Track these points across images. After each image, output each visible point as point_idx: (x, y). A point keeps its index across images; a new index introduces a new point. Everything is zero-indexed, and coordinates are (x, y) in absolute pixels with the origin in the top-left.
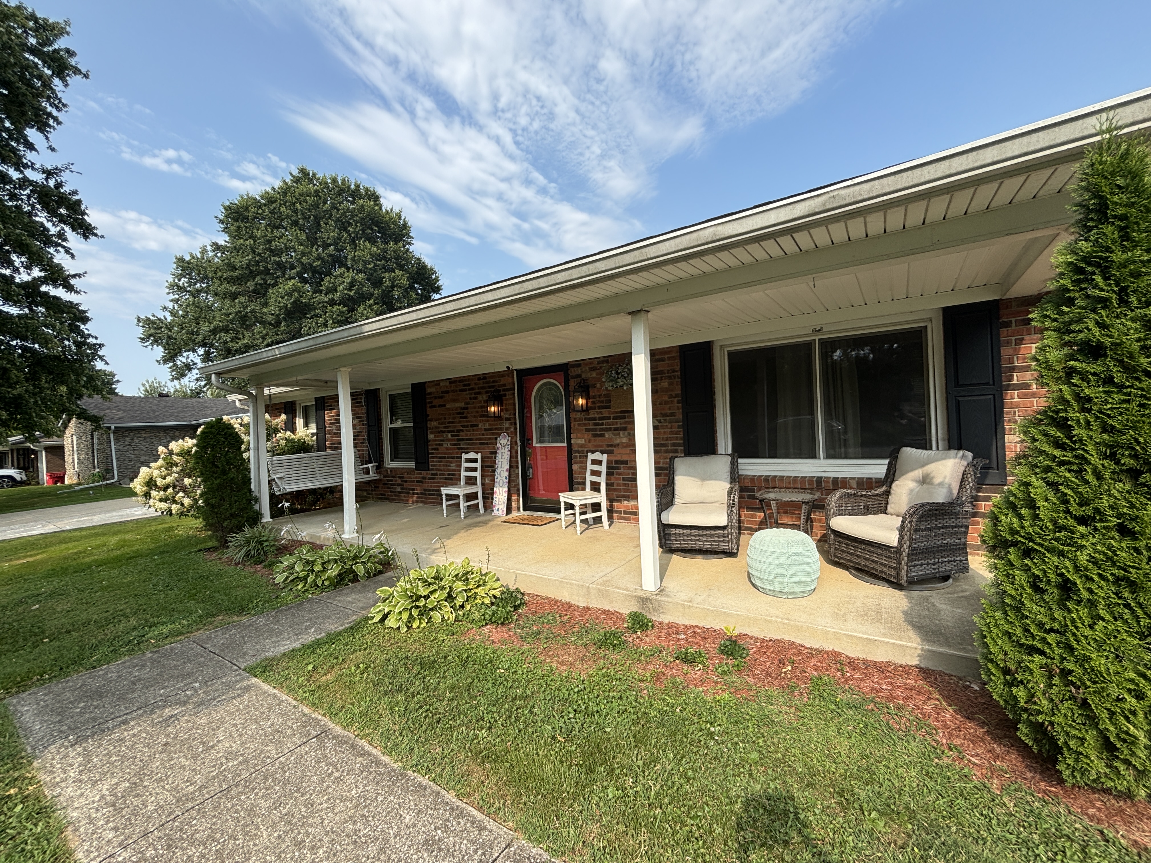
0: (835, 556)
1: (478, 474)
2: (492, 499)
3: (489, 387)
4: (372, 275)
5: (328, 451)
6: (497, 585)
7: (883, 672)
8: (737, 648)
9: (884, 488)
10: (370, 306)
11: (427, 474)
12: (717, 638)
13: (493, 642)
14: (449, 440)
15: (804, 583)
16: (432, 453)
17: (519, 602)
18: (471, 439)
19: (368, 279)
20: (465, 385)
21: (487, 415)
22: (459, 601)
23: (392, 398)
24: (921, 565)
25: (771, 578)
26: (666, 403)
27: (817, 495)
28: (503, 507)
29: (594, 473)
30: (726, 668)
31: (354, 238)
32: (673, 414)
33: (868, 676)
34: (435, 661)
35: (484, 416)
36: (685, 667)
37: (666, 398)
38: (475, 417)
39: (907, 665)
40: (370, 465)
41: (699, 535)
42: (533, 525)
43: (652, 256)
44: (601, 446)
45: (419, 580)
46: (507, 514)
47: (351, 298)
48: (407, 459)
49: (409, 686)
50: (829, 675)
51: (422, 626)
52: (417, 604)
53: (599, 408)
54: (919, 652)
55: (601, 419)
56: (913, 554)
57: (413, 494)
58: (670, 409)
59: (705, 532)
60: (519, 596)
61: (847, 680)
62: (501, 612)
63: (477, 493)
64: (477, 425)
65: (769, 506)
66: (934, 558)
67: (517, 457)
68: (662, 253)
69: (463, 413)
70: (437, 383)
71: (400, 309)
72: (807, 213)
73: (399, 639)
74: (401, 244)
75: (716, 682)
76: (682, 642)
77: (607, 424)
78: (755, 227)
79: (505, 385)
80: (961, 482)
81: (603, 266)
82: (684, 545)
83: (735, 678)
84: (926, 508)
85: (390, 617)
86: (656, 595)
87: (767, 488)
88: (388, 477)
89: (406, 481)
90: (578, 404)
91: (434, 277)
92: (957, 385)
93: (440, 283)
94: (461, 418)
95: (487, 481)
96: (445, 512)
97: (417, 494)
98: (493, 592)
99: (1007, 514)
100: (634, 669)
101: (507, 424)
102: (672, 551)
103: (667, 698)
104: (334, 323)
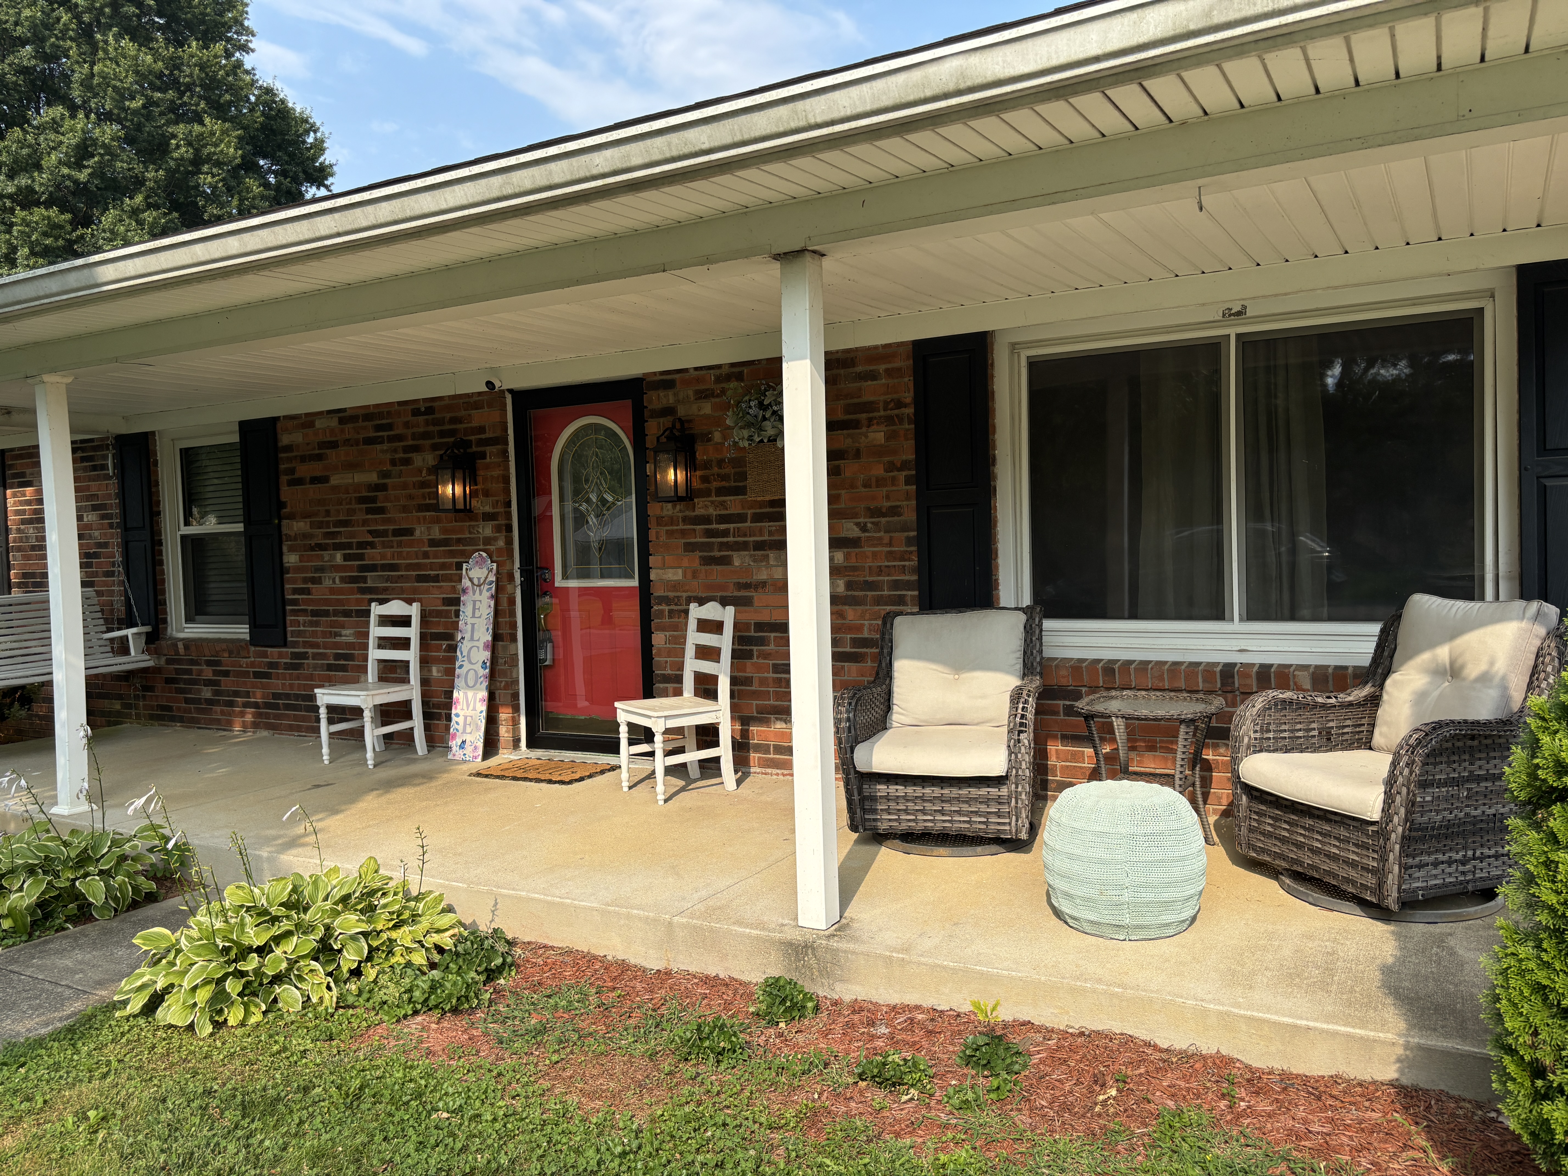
0: (1250, 846)
1: (411, 655)
2: (449, 718)
3: (442, 434)
4: (139, 127)
5: (16, 594)
6: (447, 920)
7: (1319, 1098)
8: (1001, 1052)
9: (1367, 690)
10: (135, 213)
11: (281, 655)
12: (960, 1033)
13: (430, 1053)
14: (337, 568)
15: (1167, 905)
16: (295, 602)
17: (499, 961)
18: (393, 567)
19: (130, 140)
20: (379, 428)
21: (433, 504)
22: (349, 959)
23: (189, 457)
24: (1436, 864)
25: (1093, 893)
26: (880, 482)
27: (1218, 702)
28: (476, 738)
29: (707, 653)
30: (970, 1096)
31: (90, 25)
32: (894, 511)
33: (1284, 1107)
34: (278, 1099)
35: (428, 508)
36: (878, 1097)
37: (878, 471)
38: (405, 509)
39: (1374, 1082)
40: (130, 632)
41: (942, 799)
42: (550, 782)
43: (819, 120)
44: (722, 587)
45: (249, 909)
46: (487, 754)
47: (80, 189)
48: (228, 615)
49: (209, 1156)
50: (1199, 1107)
51: (253, 1020)
52: (242, 966)
53: (720, 492)
54: (1400, 1051)
55: (723, 519)
56: (1416, 840)
57: (246, 705)
58: (888, 498)
59: (954, 792)
60: (501, 948)
61: (1239, 1116)
62: (452, 983)
63: (407, 703)
64: (410, 532)
65: (1109, 729)
66: (1465, 848)
67: (513, 614)
68: (843, 113)
69: (373, 500)
70: (307, 421)
71: (218, 220)
72: (1171, 33)
73: (193, 1053)
74: (219, 47)
75: (946, 1126)
76: (880, 1043)
77: (739, 532)
78: (1055, 62)
79: (481, 430)
80: (1532, 675)
81: (704, 138)
82: (906, 822)
83: (989, 1117)
84: (1446, 732)
85: (169, 1000)
86: (829, 937)
87: (1109, 689)
88: (178, 661)
89: (226, 674)
90: (666, 482)
91: (310, 139)
92: (1543, 449)
93: (327, 158)
94: (369, 511)
95: (435, 672)
96: (325, 750)
97: (256, 705)
98: (436, 938)
99: (1556, 732)
100: (760, 1102)
101: (487, 530)
102: (879, 838)
103: (828, 1161)
104: (33, 253)
